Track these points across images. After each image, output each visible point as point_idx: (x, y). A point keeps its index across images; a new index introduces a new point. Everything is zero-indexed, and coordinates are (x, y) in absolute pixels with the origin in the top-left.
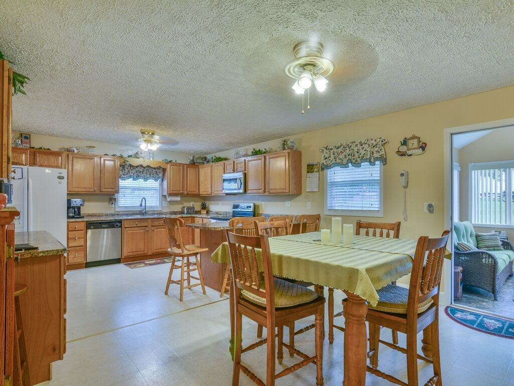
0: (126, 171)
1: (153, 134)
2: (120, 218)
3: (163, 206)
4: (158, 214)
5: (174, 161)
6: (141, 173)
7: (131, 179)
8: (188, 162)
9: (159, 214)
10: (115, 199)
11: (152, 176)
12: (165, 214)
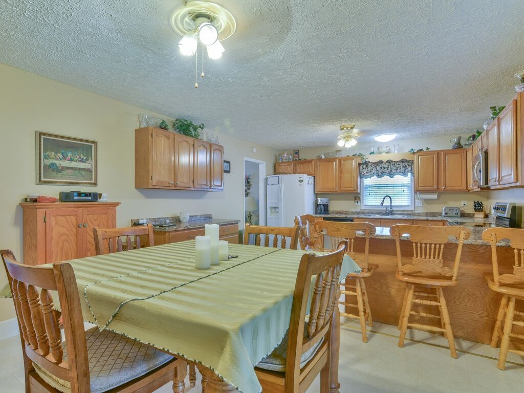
0: (369, 169)
1: (352, 128)
2: (352, 216)
3: (416, 205)
4: (408, 215)
5: (425, 149)
6: (386, 169)
7: (375, 177)
8: (449, 146)
9: (411, 215)
10: (359, 198)
11: (398, 170)
12: (419, 215)
